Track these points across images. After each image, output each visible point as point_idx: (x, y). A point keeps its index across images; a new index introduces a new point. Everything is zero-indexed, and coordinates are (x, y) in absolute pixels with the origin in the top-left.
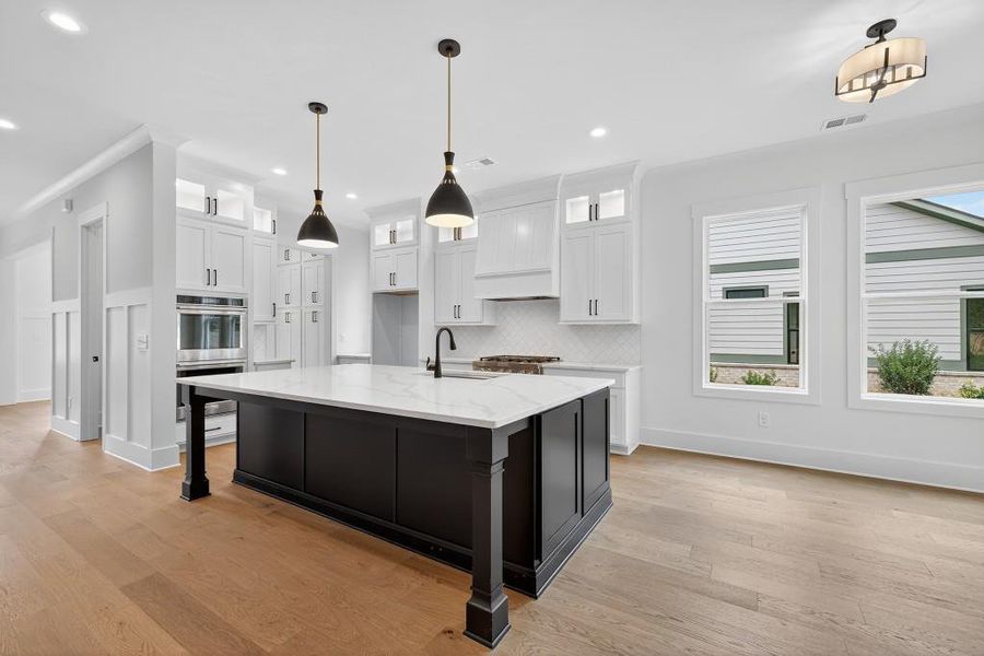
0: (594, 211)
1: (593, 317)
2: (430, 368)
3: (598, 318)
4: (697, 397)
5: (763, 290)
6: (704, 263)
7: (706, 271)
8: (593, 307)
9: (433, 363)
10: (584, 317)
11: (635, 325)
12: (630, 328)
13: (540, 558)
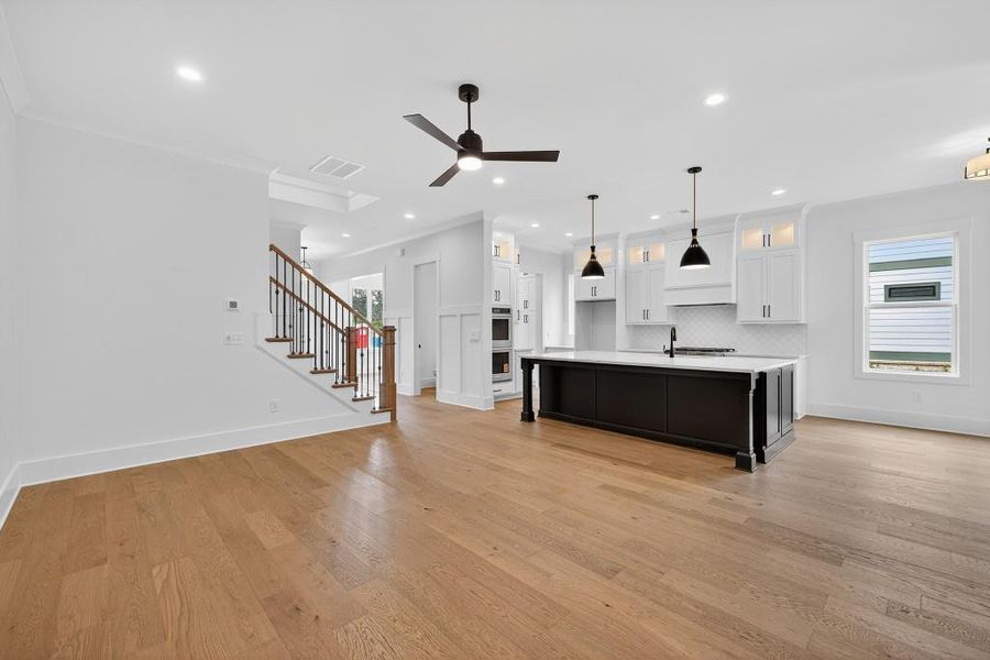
0: (767, 240)
1: (767, 318)
2: (666, 352)
3: (770, 319)
4: (858, 378)
5: (934, 287)
6: (864, 261)
7: (866, 268)
8: (766, 311)
9: (668, 348)
10: (758, 318)
11: (802, 325)
12: (798, 326)
13: (766, 445)
